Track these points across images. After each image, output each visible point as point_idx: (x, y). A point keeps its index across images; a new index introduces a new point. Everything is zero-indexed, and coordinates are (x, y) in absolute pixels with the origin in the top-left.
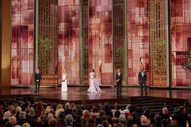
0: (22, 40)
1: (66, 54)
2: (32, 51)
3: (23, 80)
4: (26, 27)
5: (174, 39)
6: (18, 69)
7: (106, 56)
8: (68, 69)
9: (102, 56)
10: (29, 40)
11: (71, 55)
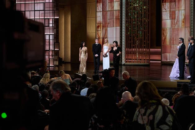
2: (118, 14)
6: (103, 39)
8: (174, 39)
11: (178, 17)
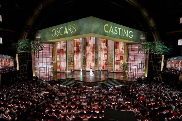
0: (61, 54)
1: (77, 58)
2: (65, 59)
3: (62, 70)
4: (63, 50)
5: (116, 56)
6: (60, 65)
7: (92, 60)
9: (91, 60)
10: (64, 54)
